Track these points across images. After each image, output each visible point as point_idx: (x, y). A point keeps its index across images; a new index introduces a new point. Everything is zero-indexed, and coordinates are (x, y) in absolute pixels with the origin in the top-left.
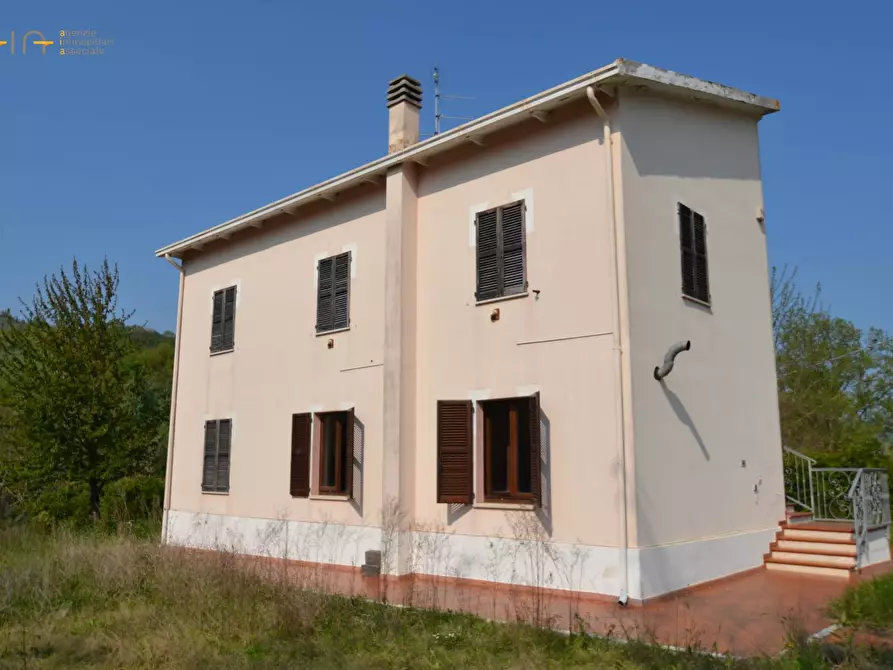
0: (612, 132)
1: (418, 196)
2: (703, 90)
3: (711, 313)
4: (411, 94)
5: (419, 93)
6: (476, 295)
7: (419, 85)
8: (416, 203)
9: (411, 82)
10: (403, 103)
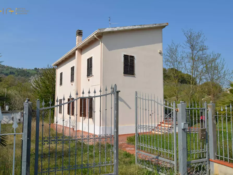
0: (101, 43)
1: (81, 54)
2: (132, 28)
3: (135, 77)
4: (80, 33)
5: (82, 33)
6: (87, 76)
7: (82, 31)
8: (81, 57)
9: (79, 31)
10: (78, 36)
